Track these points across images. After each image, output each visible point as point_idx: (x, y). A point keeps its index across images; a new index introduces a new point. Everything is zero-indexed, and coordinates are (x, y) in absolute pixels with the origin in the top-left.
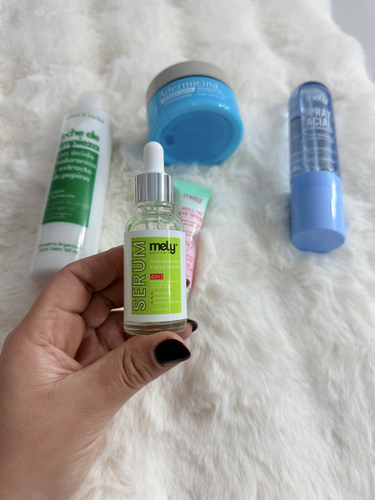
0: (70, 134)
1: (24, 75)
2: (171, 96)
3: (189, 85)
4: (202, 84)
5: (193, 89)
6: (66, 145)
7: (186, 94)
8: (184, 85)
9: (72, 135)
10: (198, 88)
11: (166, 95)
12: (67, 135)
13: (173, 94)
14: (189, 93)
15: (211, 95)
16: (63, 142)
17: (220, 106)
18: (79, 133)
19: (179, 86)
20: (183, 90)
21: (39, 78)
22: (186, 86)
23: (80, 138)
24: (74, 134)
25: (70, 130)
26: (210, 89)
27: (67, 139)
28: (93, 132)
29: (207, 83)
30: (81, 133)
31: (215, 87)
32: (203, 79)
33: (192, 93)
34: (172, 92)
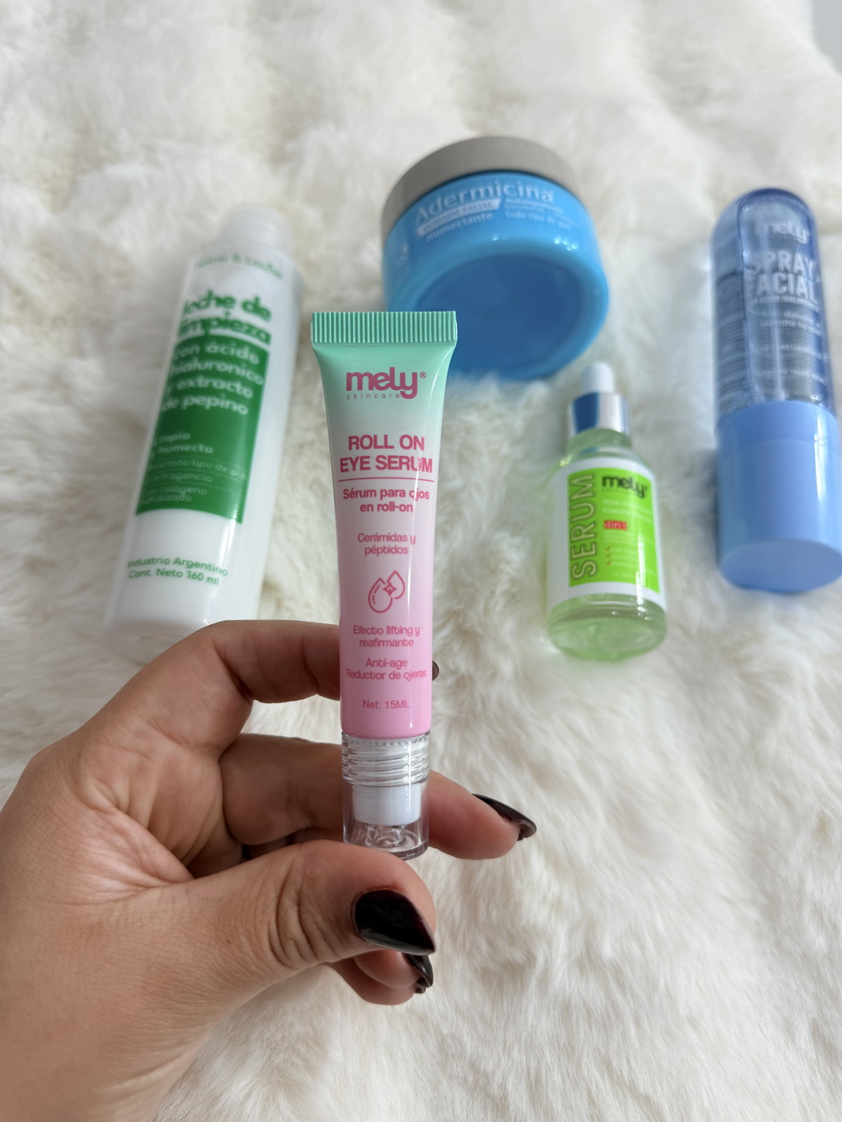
0: (203, 303)
1: (98, 163)
2: (443, 217)
3: (487, 192)
4: (517, 191)
5: (496, 203)
6: (194, 329)
7: (479, 213)
8: (473, 193)
9: (208, 305)
10: (508, 201)
11: (430, 216)
12: (197, 305)
13: (449, 212)
14: (486, 212)
15: (537, 218)
16: (186, 321)
17: (557, 241)
18: (225, 302)
19: (462, 196)
20: (472, 205)
21: (133, 171)
22: (478, 193)
23: (227, 314)
24: (213, 303)
25: (204, 293)
26: (535, 204)
27: (196, 315)
28: (257, 300)
29: (529, 188)
30: (228, 301)
31: (547, 198)
32: (519, 178)
33: (494, 211)
34: (444, 208)
